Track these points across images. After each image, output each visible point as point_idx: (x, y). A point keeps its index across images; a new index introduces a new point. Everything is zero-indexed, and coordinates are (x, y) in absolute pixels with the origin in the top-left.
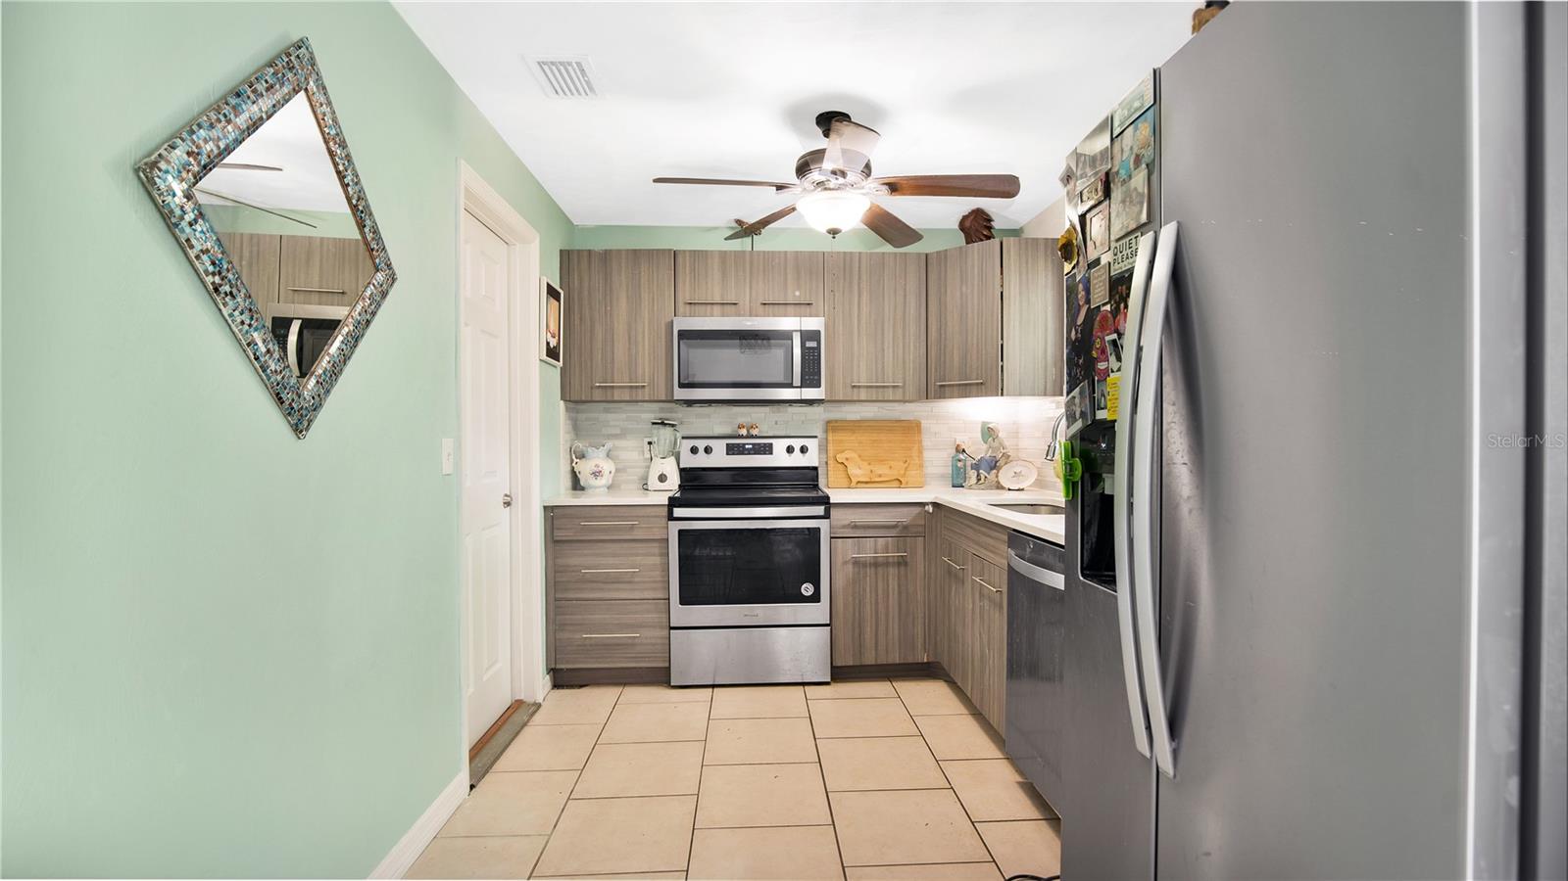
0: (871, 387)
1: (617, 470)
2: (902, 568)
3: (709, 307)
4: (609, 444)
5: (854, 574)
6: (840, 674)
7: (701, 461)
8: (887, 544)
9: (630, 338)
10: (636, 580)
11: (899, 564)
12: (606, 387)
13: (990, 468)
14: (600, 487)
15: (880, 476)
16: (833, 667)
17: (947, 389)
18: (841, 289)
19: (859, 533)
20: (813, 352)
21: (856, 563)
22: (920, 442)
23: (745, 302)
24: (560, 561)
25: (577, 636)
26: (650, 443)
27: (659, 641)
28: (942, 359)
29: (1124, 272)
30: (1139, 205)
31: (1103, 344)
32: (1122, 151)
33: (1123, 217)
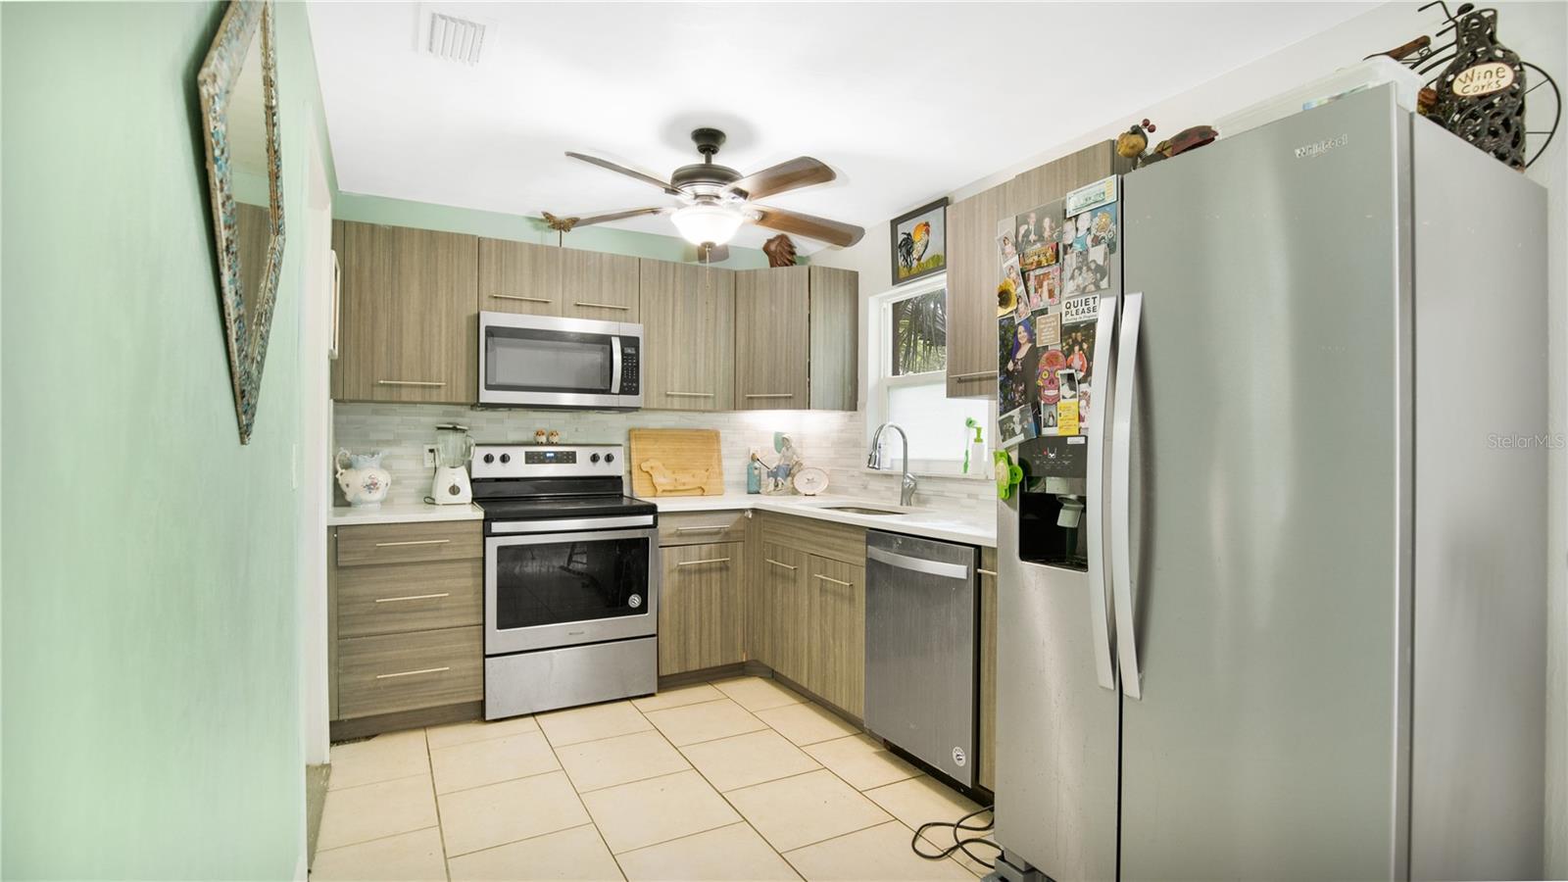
0: (684, 396)
1: (394, 482)
2: (724, 573)
3: (517, 303)
4: (385, 451)
5: (679, 582)
6: (667, 683)
7: (497, 470)
8: (711, 549)
9: (422, 331)
10: (443, 606)
11: (721, 569)
12: (391, 385)
13: (785, 473)
14: (371, 502)
15: (684, 484)
16: (659, 677)
17: (755, 401)
18: (656, 298)
19: (684, 540)
20: (632, 359)
21: (682, 570)
22: (719, 451)
23: (556, 300)
24: (348, 591)
25: (369, 678)
26: (432, 451)
27: (471, 673)
28: (751, 372)
29: (1082, 322)
30: (1098, 275)
31: (1052, 376)
32: (1077, 229)
33: (1079, 280)
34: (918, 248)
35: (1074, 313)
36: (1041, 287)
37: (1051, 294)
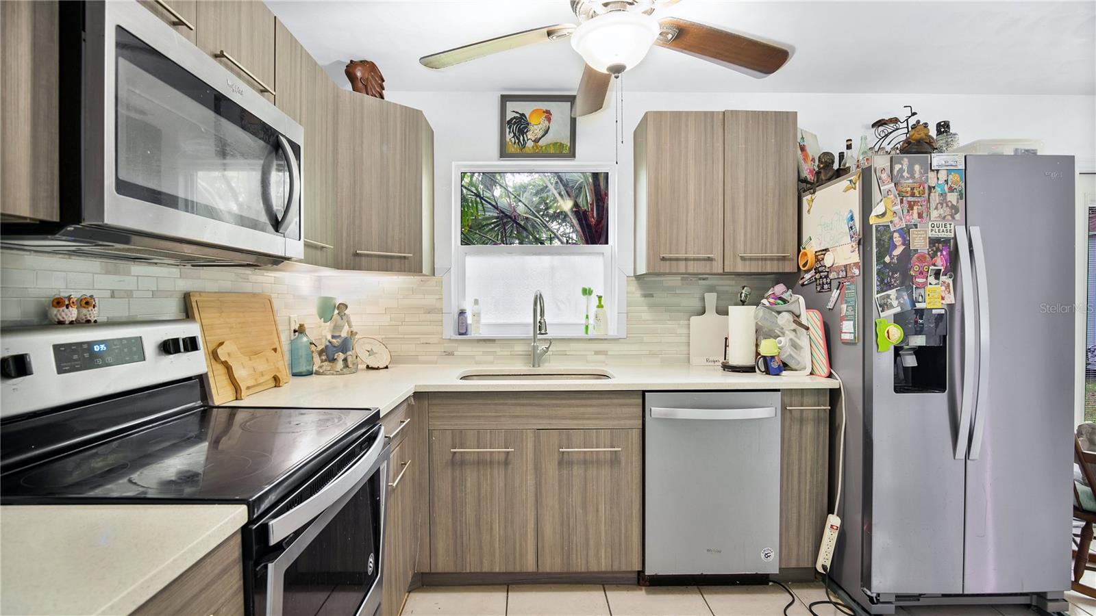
22: (275, 322)
29: (943, 238)
30: (953, 211)
31: (921, 269)
32: (938, 179)
33: (941, 211)
34: (534, 131)
35: (937, 231)
36: (912, 209)
37: (920, 216)
